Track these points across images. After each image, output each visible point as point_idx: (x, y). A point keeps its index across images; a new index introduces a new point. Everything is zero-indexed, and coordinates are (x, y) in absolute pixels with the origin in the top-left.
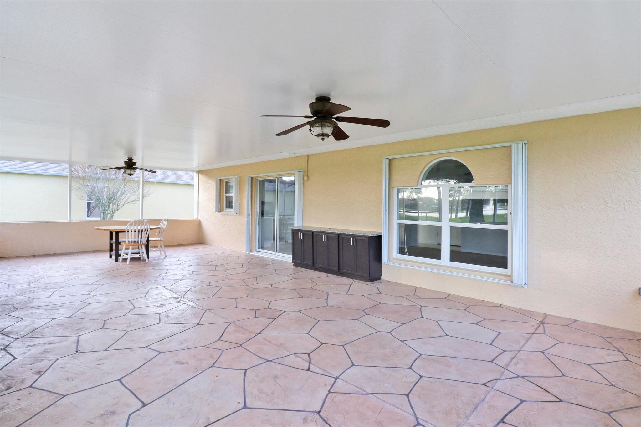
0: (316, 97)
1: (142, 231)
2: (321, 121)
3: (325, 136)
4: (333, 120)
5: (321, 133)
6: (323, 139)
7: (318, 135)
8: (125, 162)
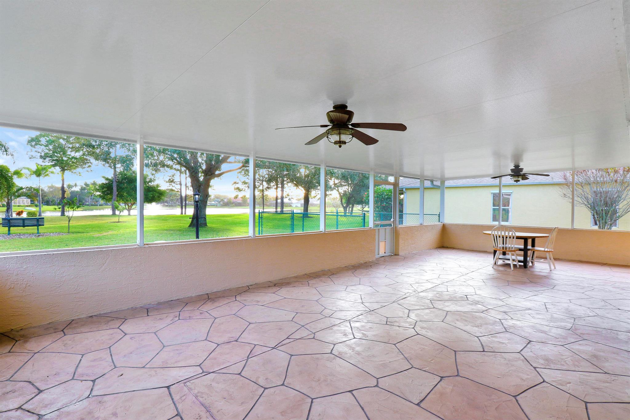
0: (334, 105)
1: (507, 237)
2: (338, 129)
3: (342, 143)
4: (350, 127)
5: (339, 140)
6: (340, 146)
7: (335, 142)
8: (511, 170)
